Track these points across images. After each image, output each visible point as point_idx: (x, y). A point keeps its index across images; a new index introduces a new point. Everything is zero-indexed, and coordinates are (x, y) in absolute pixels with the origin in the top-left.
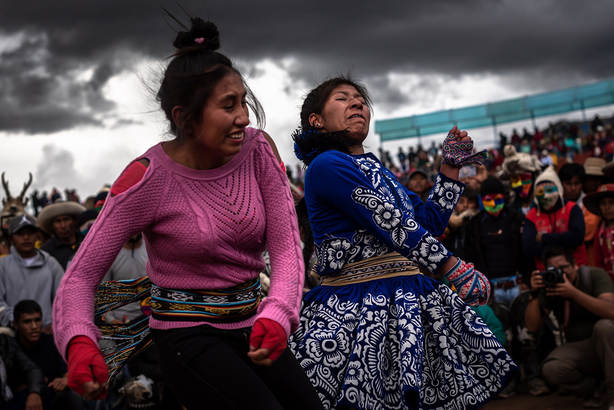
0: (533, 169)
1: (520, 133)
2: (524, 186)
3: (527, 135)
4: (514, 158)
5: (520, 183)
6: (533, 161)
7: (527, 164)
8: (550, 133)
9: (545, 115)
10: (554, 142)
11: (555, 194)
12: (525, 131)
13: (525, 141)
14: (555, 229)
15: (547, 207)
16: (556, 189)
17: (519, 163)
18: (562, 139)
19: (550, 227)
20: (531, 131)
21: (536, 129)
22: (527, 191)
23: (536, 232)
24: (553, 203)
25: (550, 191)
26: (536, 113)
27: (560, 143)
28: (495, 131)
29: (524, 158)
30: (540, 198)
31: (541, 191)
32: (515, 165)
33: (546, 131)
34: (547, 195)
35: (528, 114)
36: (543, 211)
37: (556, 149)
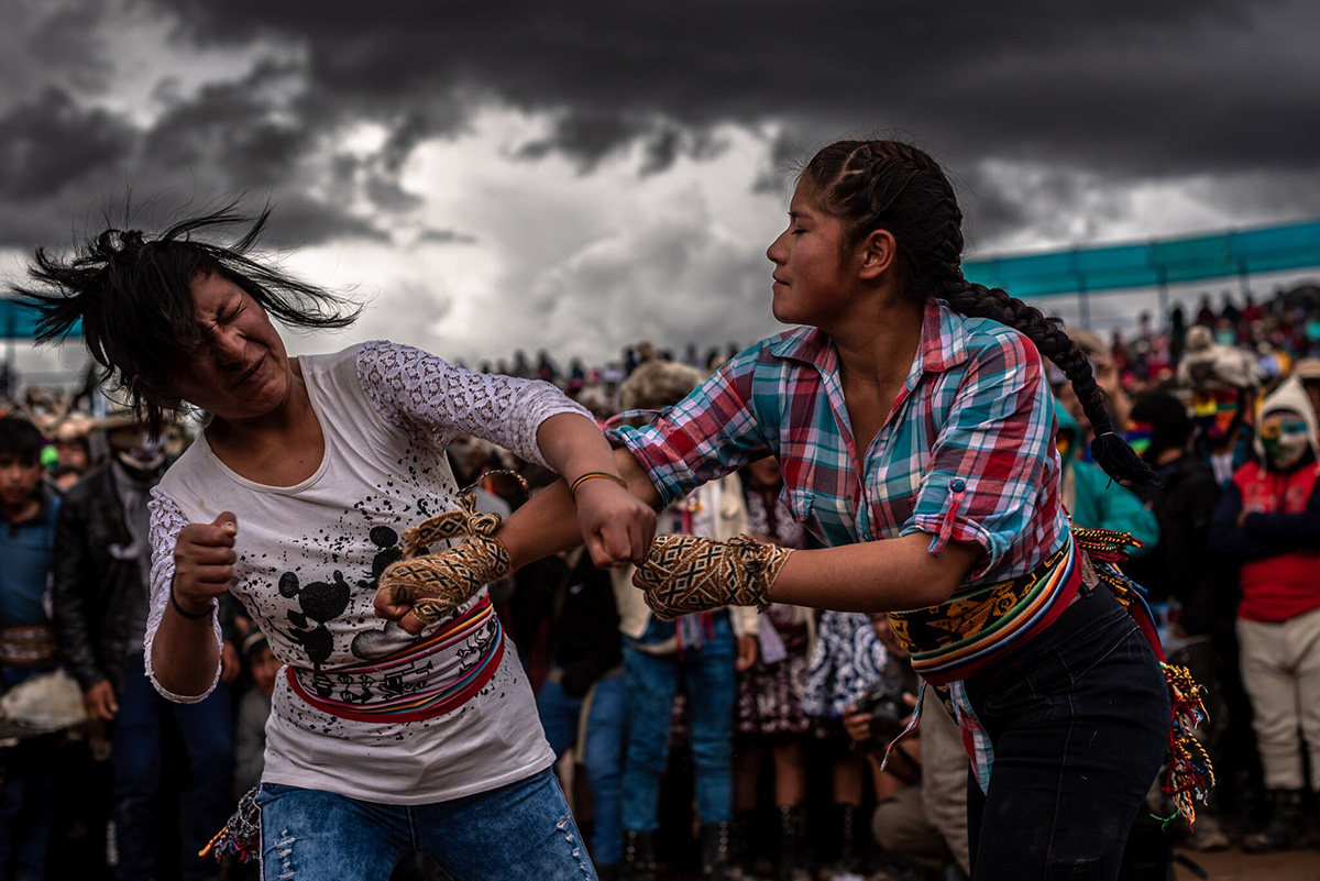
0: (1242, 381)
1: (1217, 305)
2: (1222, 413)
3: (1230, 311)
4: (1207, 356)
5: (1211, 408)
6: (1246, 366)
7: (1231, 369)
8: (1279, 307)
9: (1270, 269)
10: (1284, 327)
11: (1300, 437)
12: (1227, 300)
13: (1225, 323)
14: (1283, 504)
15: (1282, 463)
16: (1303, 427)
17: (1217, 367)
18: (1302, 322)
19: (1272, 500)
20: (1239, 300)
21: (1249, 299)
22: (1223, 426)
23: (1239, 506)
24: (1294, 456)
25: (1292, 430)
26: (1251, 266)
27: (1297, 331)
28: (1163, 299)
29: (1226, 356)
30: (1270, 443)
31: (1273, 429)
32: (1205, 371)
33: (1269, 305)
34: (1285, 439)
35: (1235, 267)
36: (1272, 468)
37: (1289, 343)
